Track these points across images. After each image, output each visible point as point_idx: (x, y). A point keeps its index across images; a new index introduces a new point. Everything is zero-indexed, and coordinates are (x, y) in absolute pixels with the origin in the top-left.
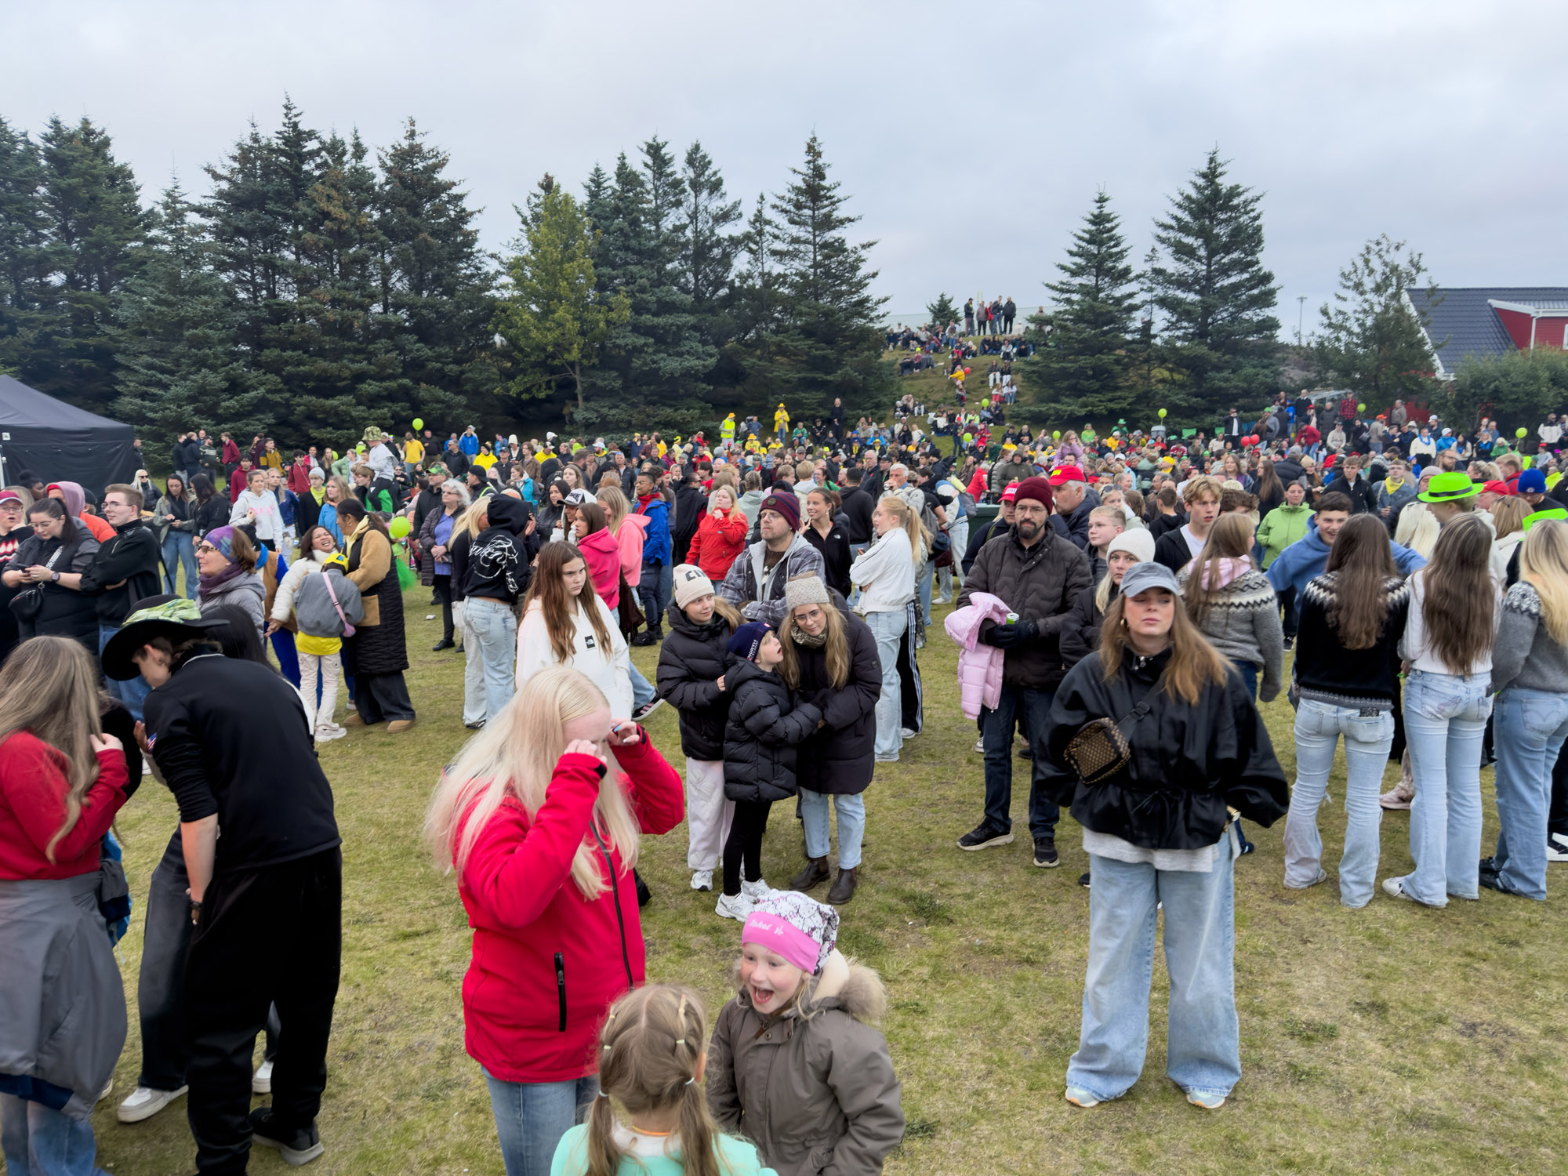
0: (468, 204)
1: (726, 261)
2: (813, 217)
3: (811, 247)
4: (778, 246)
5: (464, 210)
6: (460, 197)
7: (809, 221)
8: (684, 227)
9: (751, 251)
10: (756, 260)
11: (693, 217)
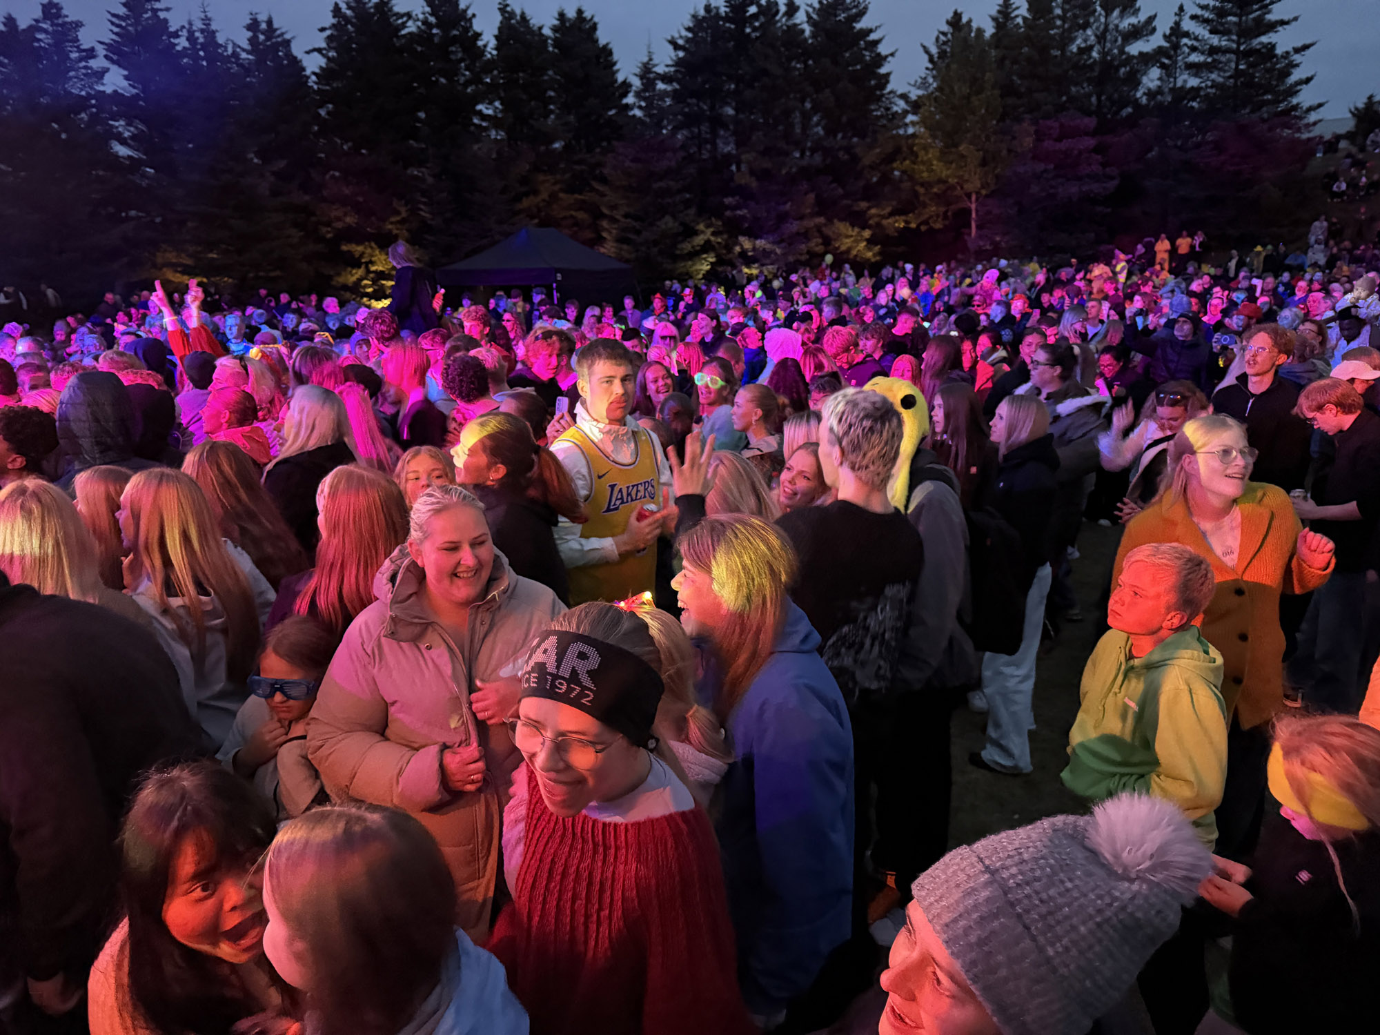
0: (883, 49)
1: (1134, 80)
2: (1238, 24)
3: (1233, 57)
4: (1195, 58)
5: (879, 54)
6: (876, 43)
7: (1234, 29)
8: (1091, 48)
9: (1163, 66)
10: (1169, 76)
11: (1101, 38)
